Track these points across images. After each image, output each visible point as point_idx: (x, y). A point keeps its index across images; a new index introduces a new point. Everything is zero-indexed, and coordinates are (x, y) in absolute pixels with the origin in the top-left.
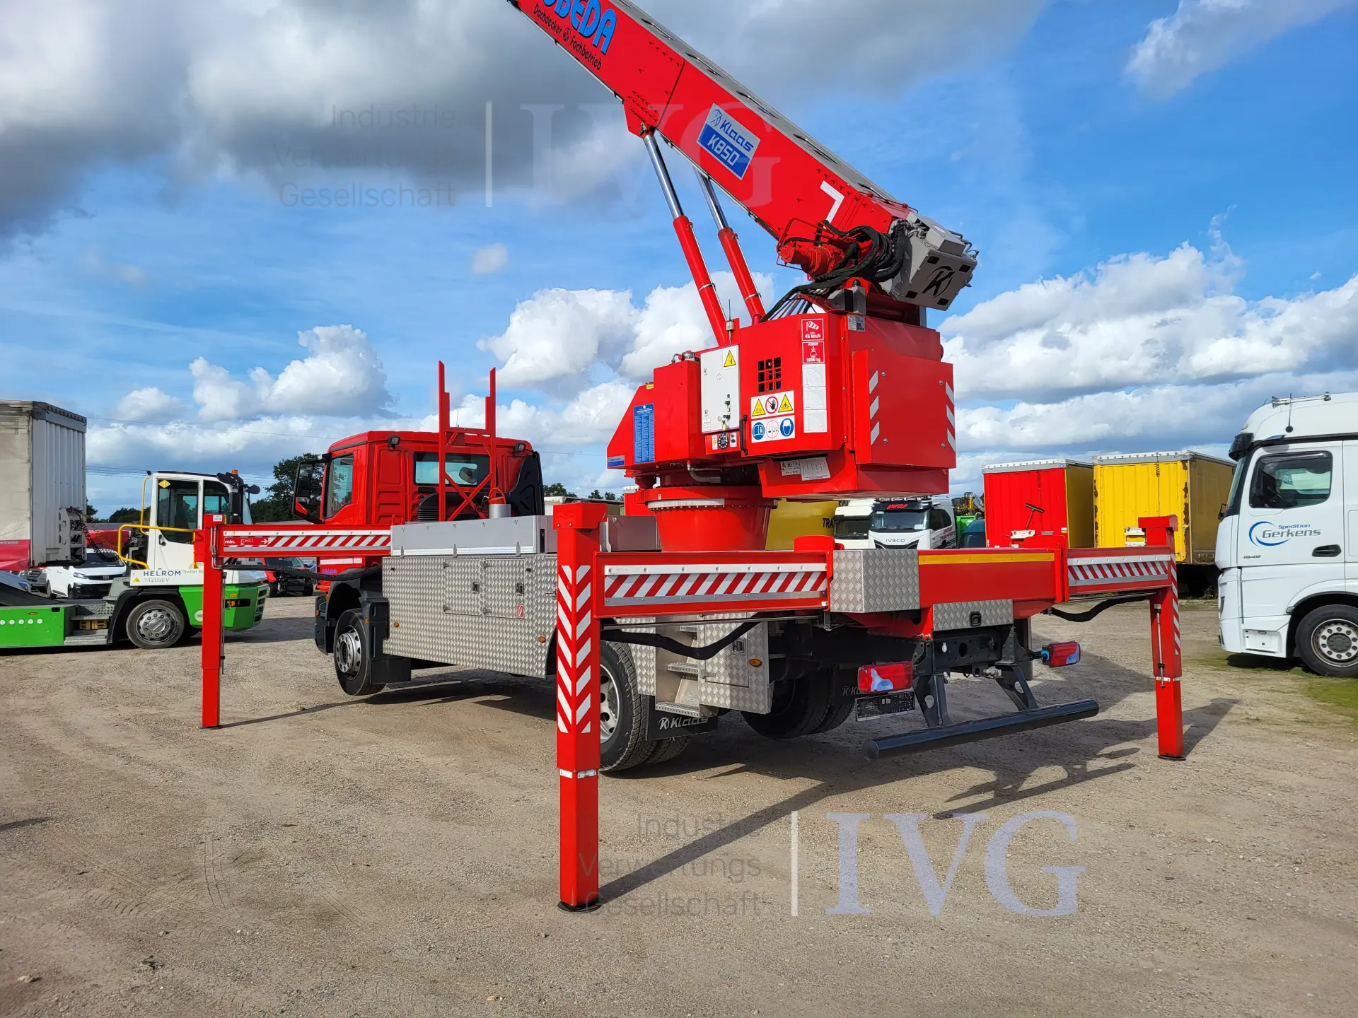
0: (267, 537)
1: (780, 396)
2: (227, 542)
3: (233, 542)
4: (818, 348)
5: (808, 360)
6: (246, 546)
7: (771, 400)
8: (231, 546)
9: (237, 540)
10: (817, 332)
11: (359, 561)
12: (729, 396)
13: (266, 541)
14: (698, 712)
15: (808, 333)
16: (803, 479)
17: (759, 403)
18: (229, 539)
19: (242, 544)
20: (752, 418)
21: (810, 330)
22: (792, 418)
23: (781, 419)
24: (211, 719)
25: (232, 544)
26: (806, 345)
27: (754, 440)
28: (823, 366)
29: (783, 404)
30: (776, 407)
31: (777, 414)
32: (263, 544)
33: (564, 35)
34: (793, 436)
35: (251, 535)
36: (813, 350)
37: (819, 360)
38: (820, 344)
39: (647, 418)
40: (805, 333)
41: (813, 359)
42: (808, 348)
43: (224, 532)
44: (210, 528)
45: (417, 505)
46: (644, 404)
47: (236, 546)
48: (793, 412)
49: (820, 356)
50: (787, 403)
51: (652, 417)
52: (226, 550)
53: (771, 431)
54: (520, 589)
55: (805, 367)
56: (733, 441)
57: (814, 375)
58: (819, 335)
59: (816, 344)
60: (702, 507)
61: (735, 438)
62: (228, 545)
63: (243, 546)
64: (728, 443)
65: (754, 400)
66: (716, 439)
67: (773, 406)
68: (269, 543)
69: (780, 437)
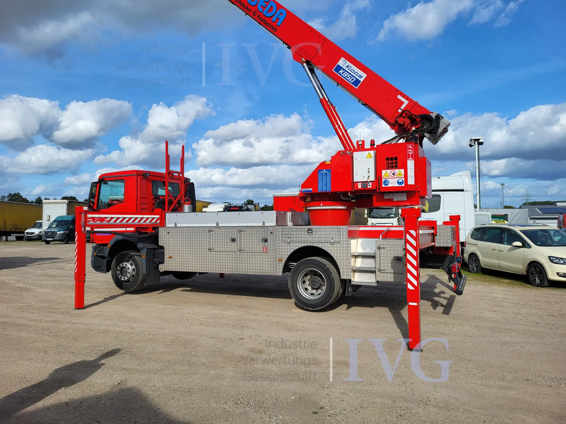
0: (106, 218)
1: (397, 171)
2: (89, 220)
3: (91, 220)
4: (412, 155)
5: (409, 159)
6: (97, 222)
7: (393, 172)
8: (91, 222)
9: (93, 219)
10: (412, 149)
11: (133, 229)
12: (369, 169)
13: (106, 220)
14: (376, 284)
15: (409, 149)
16: (394, 200)
17: (386, 173)
18: (90, 218)
19: (96, 221)
20: (383, 178)
21: (410, 148)
22: (403, 179)
23: (398, 179)
24: (80, 305)
25: (91, 221)
26: (408, 153)
27: (383, 186)
28: (413, 161)
29: (399, 174)
30: (395, 174)
31: (395, 177)
32: (105, 221)
33: (253, 13)
34: (403, 185)
35: (100, 216)
36: (410, 156)
37: (412, 159)
38: (413, 154)
39: (326, 175)
40: (408, 149)
41: (410, 159)
42: (409, 155)
43: (88, 215)
44: (81, 213)
45: (155, 204)
46: (324, 169)
47: (93, 222)
48: (404, 177)
49: (412, 158)
50: (401, 174)
51: (329, 174)
52: (88, 223)
53: (393, 183)
54: (266, 241)
55: (408, 161)
56: (370, 185)
57: (411, 164)
58: (412, 151)
59: (411, 153)
60: (339, 209)
61: (371, 184)
62: (89, 221)
63: (96, 222)
64: (367, 186)
65: (384, 172)
66: (360, 184)
67: (394, 174)
68: (108, 221)
69: (397, 185)
